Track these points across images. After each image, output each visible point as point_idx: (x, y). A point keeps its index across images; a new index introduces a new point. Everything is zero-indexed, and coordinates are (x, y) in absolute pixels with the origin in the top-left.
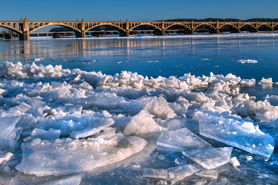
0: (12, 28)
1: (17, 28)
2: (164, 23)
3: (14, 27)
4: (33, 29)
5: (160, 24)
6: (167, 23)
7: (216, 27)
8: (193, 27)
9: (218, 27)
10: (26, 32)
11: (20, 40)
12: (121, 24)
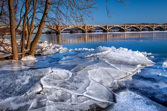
0: (53, 28)
1: (55, 28)
2: (126, 25)
3: (54, 28)
4: (62, 29)
5: (124, 26)
6: (128, 25)
7: (153, 28)
8: (141, 28)
9: (154, 28)
10: (59, 30)
11: (56, 34)
12: (104, 26)
